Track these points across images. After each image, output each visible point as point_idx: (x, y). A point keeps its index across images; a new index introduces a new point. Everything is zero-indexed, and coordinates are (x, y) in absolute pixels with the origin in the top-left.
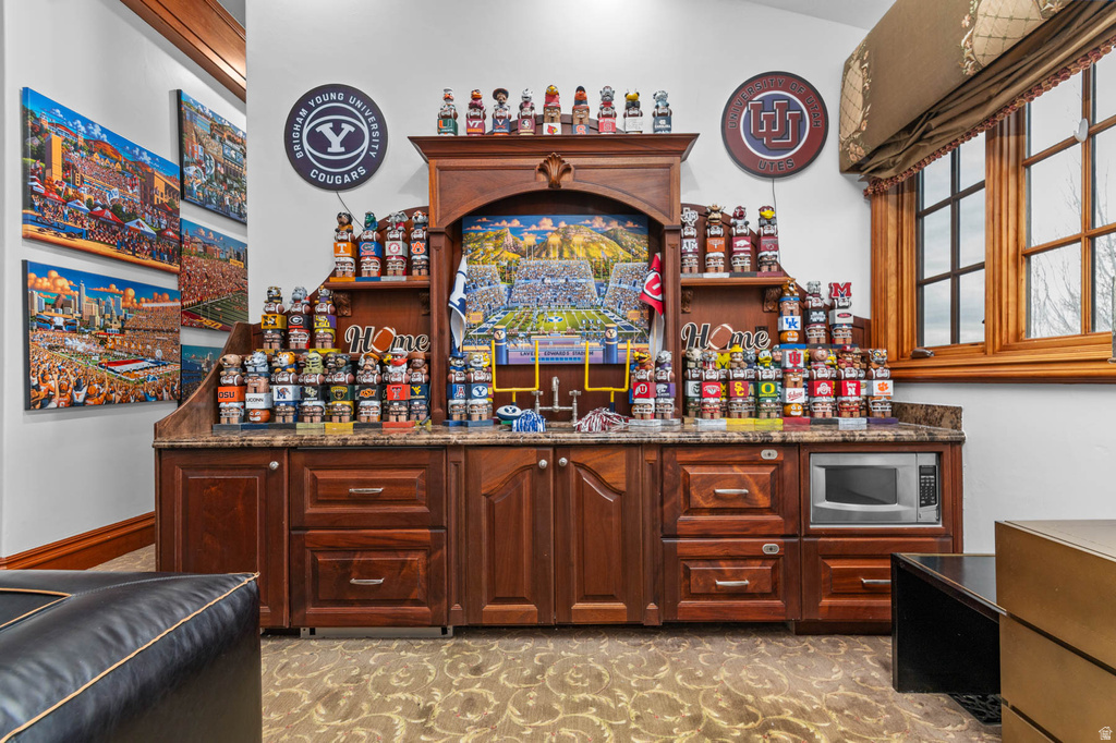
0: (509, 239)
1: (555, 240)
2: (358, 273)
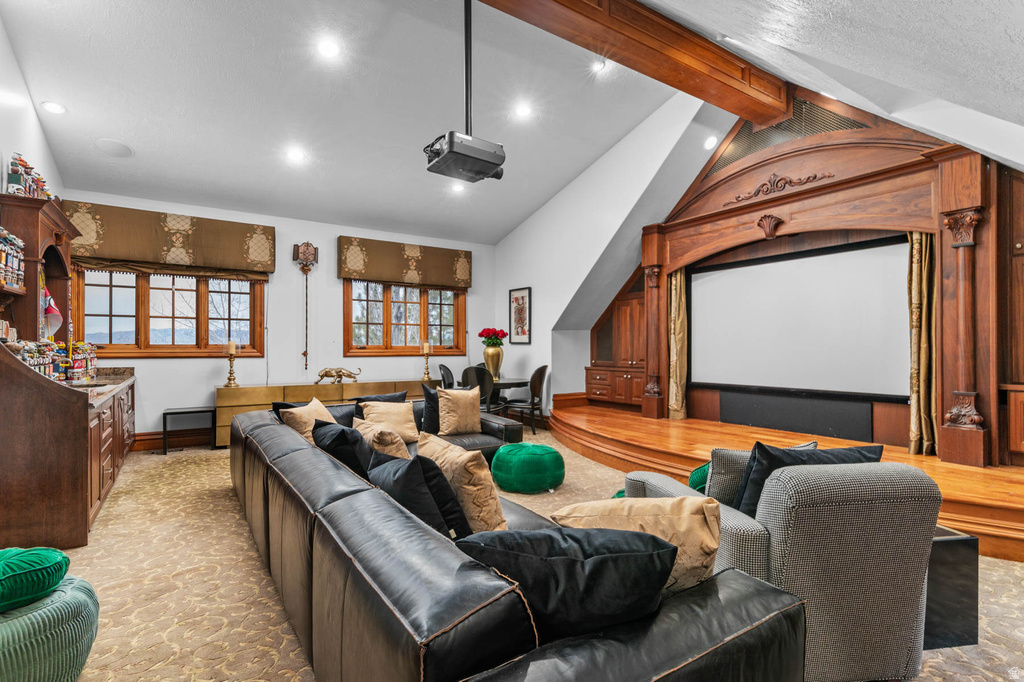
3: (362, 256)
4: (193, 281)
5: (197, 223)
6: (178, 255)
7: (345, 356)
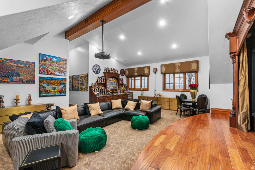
0: (109, 79)
1: (112, 80)
2: (100, 82)
3: (165, 68)
4: (140, 78)
5: (139, 68)
6: (136, 74)
7: (163, 91)
